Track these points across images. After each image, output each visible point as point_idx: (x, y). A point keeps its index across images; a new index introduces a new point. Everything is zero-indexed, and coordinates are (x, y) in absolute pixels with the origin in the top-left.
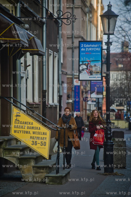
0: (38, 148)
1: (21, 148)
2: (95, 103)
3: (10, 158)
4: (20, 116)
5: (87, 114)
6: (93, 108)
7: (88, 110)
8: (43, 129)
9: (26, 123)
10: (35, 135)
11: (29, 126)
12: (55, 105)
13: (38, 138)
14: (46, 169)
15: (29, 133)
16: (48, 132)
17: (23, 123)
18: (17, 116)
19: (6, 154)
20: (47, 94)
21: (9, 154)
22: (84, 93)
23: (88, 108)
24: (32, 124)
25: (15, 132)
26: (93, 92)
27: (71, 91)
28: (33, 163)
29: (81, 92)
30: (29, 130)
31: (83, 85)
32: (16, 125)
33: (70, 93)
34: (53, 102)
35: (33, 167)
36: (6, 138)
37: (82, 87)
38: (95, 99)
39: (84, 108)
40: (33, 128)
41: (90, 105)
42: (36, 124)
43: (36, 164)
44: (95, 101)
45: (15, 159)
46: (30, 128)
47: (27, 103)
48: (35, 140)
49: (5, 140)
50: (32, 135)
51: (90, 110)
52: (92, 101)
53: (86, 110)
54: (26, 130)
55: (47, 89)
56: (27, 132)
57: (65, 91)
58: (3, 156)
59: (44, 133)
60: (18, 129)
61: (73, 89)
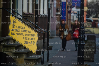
0: (29, 46)
1: (16, 45)
2: (76, 15)
3: (7, 52)
4: (15, 22)
5: (71, 23)
6: (76, 19)
7: (72, 20)
8: (33, 32)
9: (20, 27)
10: (26, 37)
11: (22, 29)
12: (45, 15)
13: (29, 39)
14: (34, 61)
15: (23, 35)
16: (36, 34)
17: (18, 28)
18: (14, 22)
19: (5, 50)
20: (38, 7)
21: (8, 50)
22: (69, 8)
23: (72, 18)
24: (25, 28)
25: (12, 34)
26: (74, 7)
27: (59, 5)
28: (24, 57)
29: (66, 7)
30: (22, 33)
31: (68, 2)
32: (13, 29)
33: (59, 7)
34: (44, 13)
35: (25, 59)
36: (5, 38)
37: (67, 3)
38: (76, 12)
39: (69, 18)
40: (25, 31)
41: (73, 16)
42: (28, 28)
43: (27, 57)
44: (76, 14)
45: (12, 54)
46: (23, 31)
47: (23, 13)
48: (26, 40)
49: (4, 40)
50: (25, 36)
51: (73, 20)
52: (74, 14)
53: (70, 20)
54: (20, 32)
55: (39, 4)
56: (21, 34)
57: (55, 6)
58: (3, 51)
59: (33, 35)
60: (14, 32)
61: (61, 4)
